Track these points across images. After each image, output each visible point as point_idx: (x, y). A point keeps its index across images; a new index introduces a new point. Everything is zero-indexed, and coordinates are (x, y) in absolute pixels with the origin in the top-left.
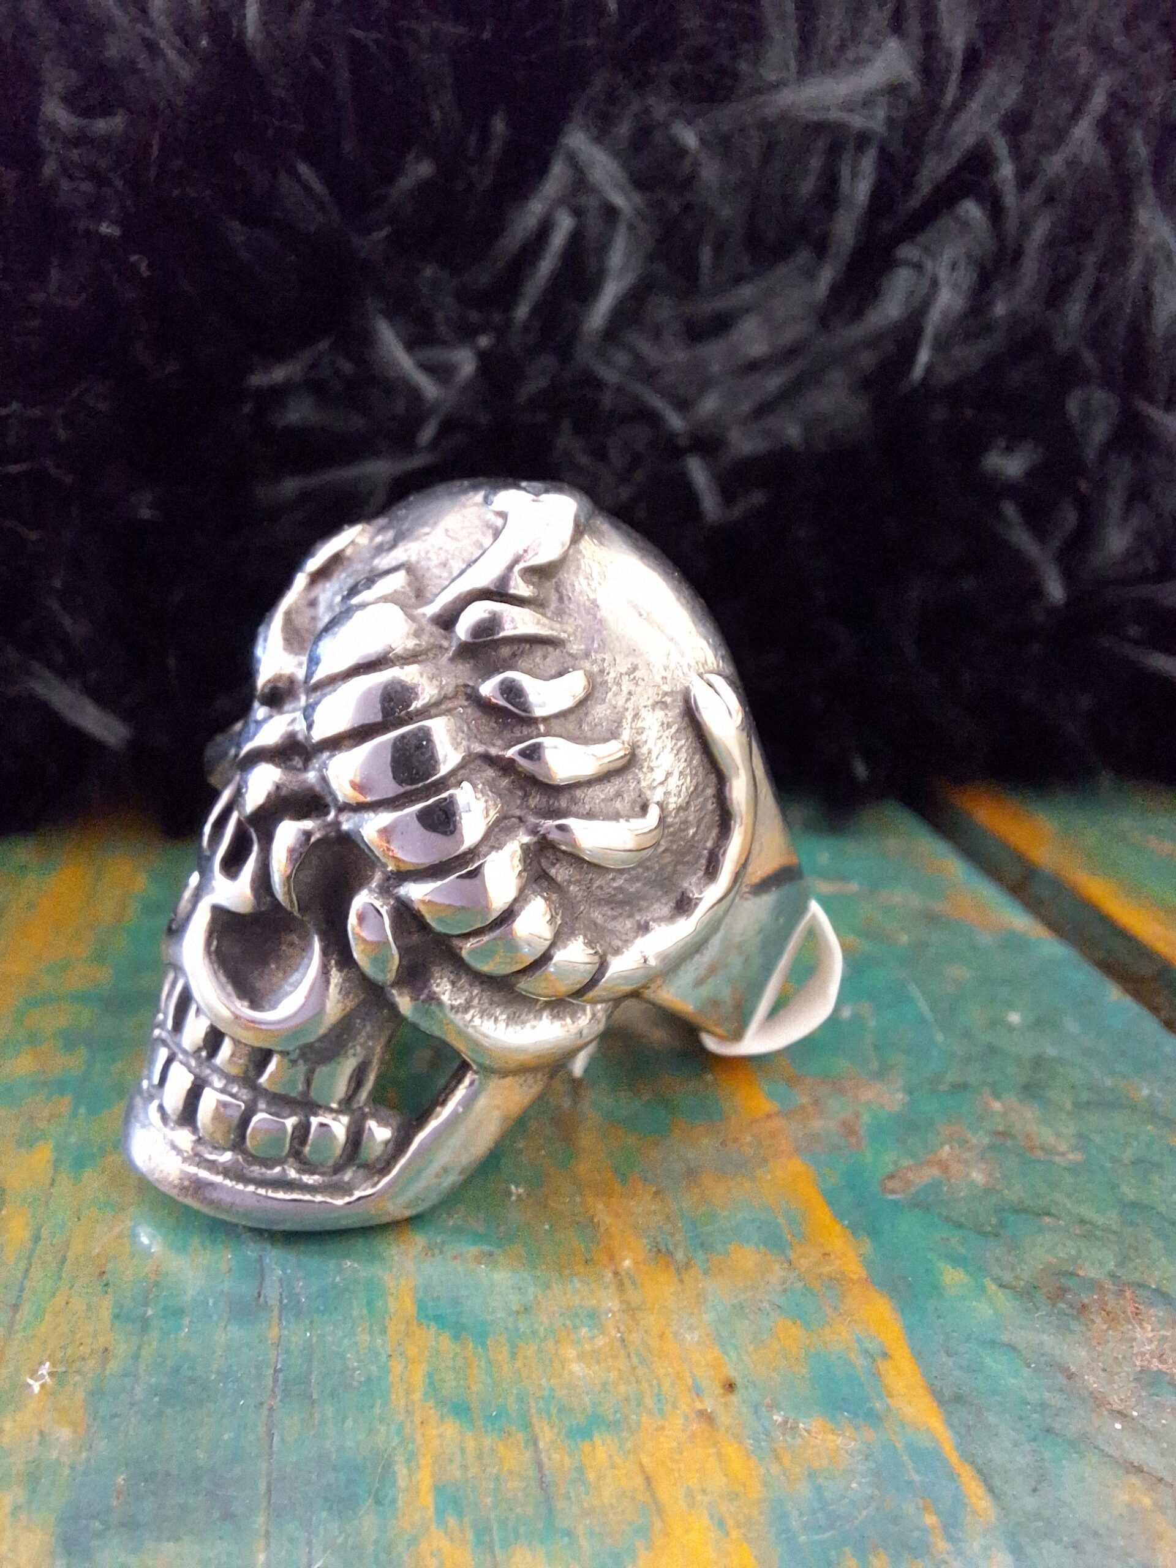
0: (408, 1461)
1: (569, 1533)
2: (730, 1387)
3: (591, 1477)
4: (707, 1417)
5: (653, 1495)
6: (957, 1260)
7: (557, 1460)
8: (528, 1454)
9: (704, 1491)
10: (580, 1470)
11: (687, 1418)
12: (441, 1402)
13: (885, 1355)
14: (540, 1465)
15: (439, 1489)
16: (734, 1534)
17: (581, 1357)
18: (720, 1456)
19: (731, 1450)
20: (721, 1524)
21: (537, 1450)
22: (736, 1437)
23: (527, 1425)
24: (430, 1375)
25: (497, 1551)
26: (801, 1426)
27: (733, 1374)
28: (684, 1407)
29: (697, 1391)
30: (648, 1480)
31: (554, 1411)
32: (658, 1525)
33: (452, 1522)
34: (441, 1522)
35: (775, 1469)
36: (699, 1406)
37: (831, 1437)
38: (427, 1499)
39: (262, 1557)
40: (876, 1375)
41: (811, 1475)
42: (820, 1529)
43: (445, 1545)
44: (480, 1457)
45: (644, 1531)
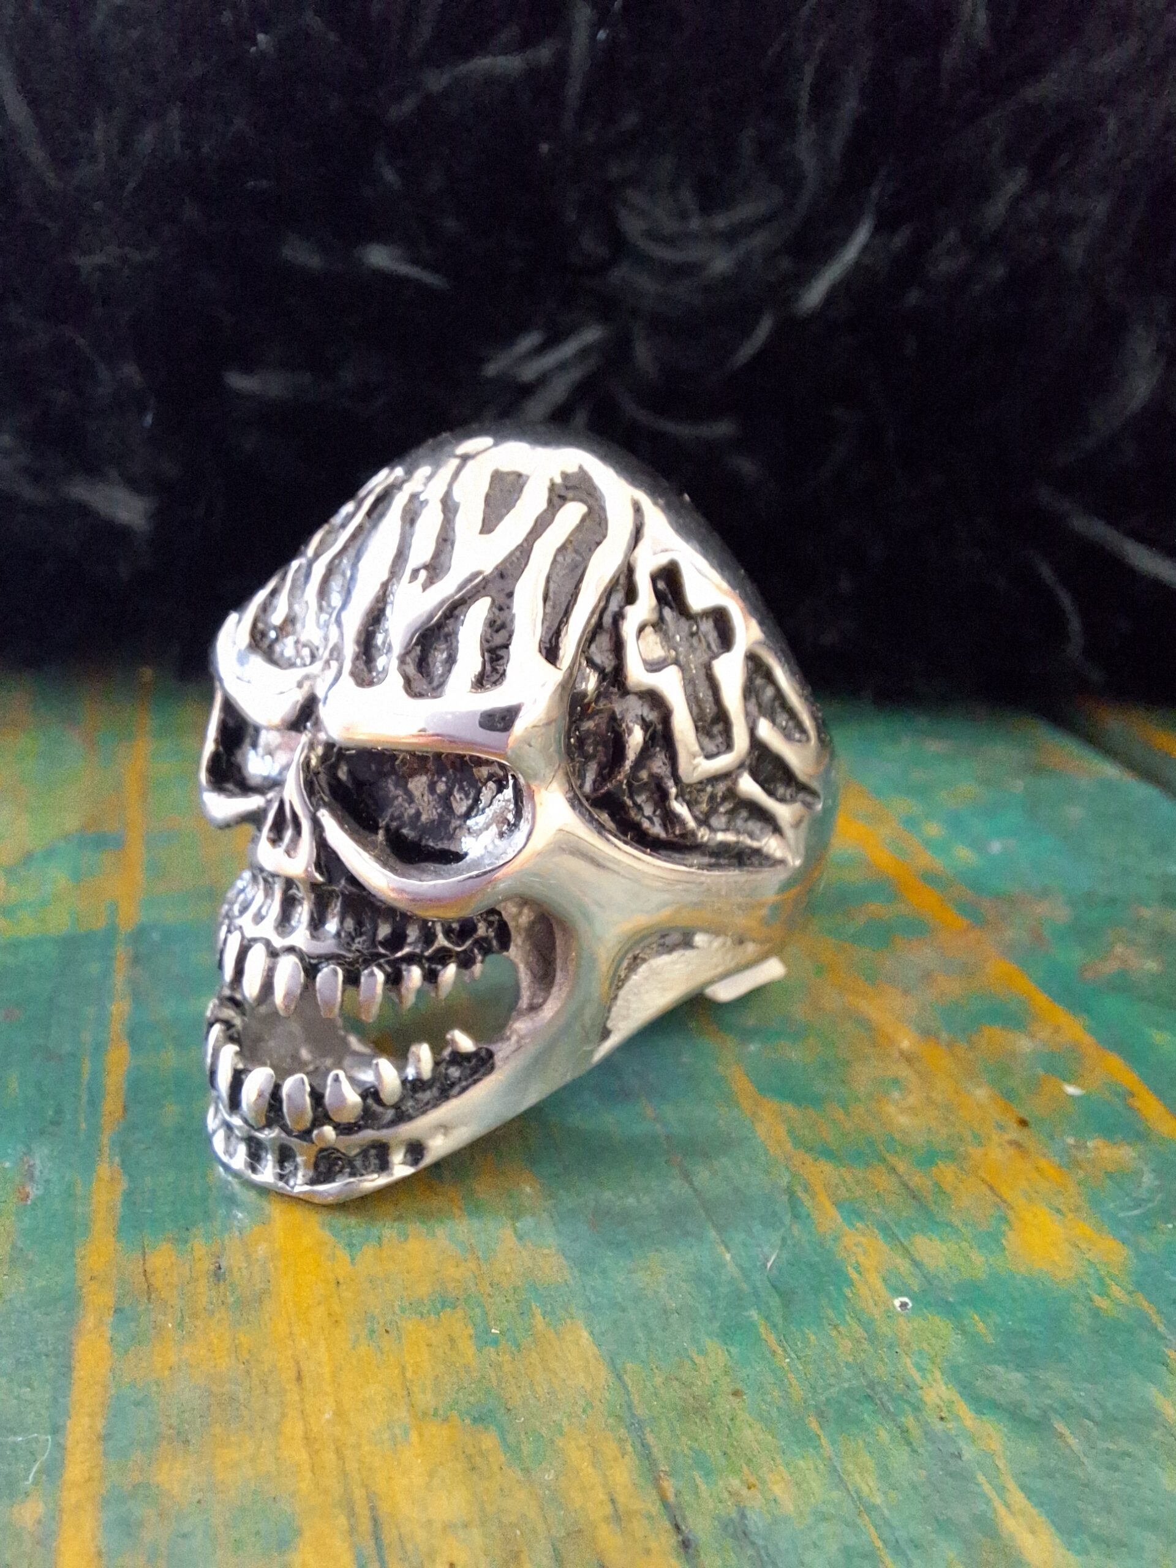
0: (806, 1191)
1: (952, 1227)
2: (1023, 1123)
3: (949, 1189)
4: (1016, 1144)
5: (1001, 1197)
6: (1160, 1027)
7: (916, 1180)
8: (894, 1179)
9: (1037, 1192)
10: (937, 1184)
11: (1000, 1145)
12: (810, 1150)
13: (1133, 1095)
14: (905, 1185)
15: (837, 1205)
16: (1070, 1216)
17: (902, 1111)
18: (1037, 1169)
19: (1043, 1163)
20: (1059, 1211)
21: (900, 1177)
22: (1044, 1155)
23: (884, 1160)
24: (790, 1132)
25: (903, 1240)
26: (1090, 1144)
27: (1023, 1114)
28: (995, 1137)
29: (1001, 1128)
30: (991, 1188)
31: (899, 1148)
32: (1011, 1216)
33: (859, 1225)
34: (851, 1224)
35: (1081, 1173)
36: (1007, 1137)
37: (1115, 1150)
38: (833, 1212)
39: (728, 1257)
40: (1131, 1108)
41: (1110, 1175)
42: (1130, 1208)
43: (864, 1240)
44: (858, 1183)
45: (1004, 1219)
